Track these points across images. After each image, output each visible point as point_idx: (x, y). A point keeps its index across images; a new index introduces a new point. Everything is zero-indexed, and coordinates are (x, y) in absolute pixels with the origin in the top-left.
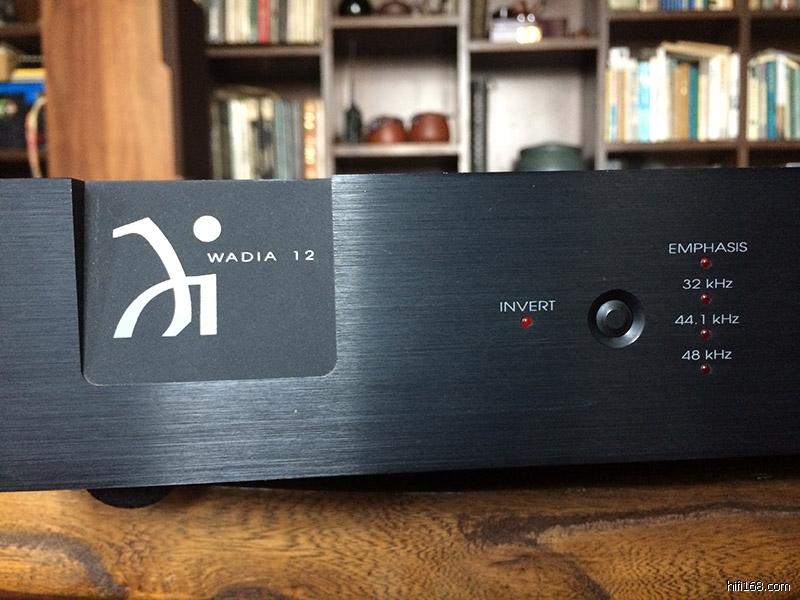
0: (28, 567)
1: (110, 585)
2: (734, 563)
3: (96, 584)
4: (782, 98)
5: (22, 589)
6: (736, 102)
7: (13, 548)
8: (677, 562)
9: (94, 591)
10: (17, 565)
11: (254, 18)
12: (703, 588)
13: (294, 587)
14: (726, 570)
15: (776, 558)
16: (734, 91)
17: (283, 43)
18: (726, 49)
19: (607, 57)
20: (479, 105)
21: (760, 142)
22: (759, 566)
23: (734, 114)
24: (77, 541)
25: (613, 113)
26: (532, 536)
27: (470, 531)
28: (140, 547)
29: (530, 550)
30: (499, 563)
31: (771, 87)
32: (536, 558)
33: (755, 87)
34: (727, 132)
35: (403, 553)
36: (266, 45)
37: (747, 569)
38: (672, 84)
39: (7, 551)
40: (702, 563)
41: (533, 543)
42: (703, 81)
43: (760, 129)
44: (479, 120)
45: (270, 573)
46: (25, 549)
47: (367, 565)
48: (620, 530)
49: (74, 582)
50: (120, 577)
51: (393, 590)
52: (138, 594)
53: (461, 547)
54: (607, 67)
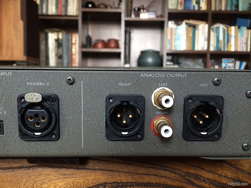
4: (221, 38)
6: (207, 39)
11: (57, 7)
15: (61, 184)
16: (206, 35)
17: (66, 15)
18: (205, 23)
19: (168, 24)
20: (128, 37)
21: (214, 51)
23: (206, 43)
25: (169, 41)
31: (218, 34)
33: (213, 34)
34: (204, 48)
36: (61, 16)
38: (187, 32)
42: (197, 32)
43: (214, 47)
44: (127, 41)
54: (167, 27)
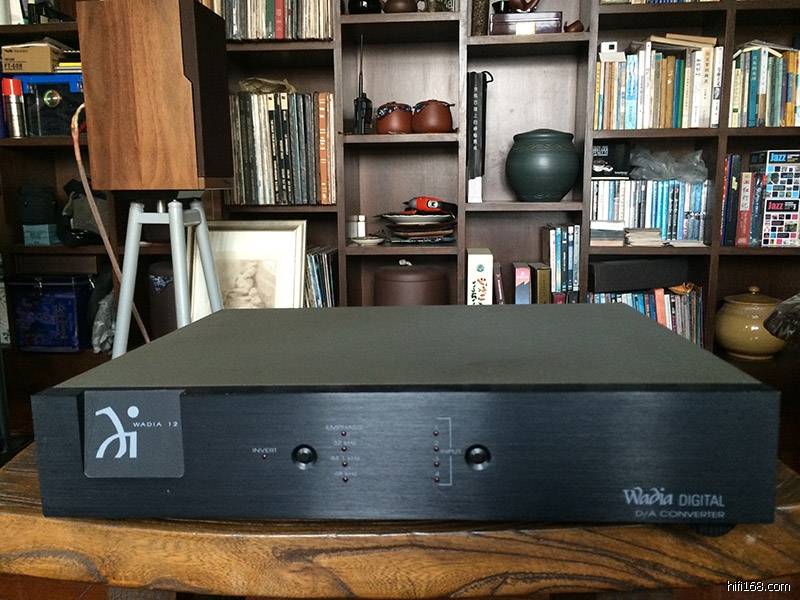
0: (58, 567)
1: (99, 575)
2: (414, 575)
3: (92, 576)
4: (764, 88)
5: (56, 577)
6: (717, 93)
7: (50, 558)
8: (386, 574)
9: (92, 579)
10: (53, 566)
11: (270, 17)
12: (399, 587)
13: (191, 580)
14: (411, 578)
15: (438, 574)
16: (718, 81)
17: (299, 40)
18: (712, 41)
19: (599, 49)
21: (739, 129)
22: (429, 577)
23: (716, 103)
24: (82, 555)
26: (311, 558)
27: (278, 555)
28: (113, 559)
29: (309, 565)
30: (294, 571)
32: (312, 569)
33: (737, 75)
34: (709, 120)
35: (245, 565)
37: (422, 578)
39: (48, 559)
40: (398, 575)
41: (311, 562)
42: (688, 72)
43: (742, 117)
45: (178, 573)
46: (57, 558)
47: (226, 571)
48: (355, 556)
49: (82, 574)
50: (104, 573)
51: (240, 583)
52: (113, 581)
53: (274, 563)
